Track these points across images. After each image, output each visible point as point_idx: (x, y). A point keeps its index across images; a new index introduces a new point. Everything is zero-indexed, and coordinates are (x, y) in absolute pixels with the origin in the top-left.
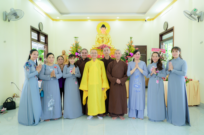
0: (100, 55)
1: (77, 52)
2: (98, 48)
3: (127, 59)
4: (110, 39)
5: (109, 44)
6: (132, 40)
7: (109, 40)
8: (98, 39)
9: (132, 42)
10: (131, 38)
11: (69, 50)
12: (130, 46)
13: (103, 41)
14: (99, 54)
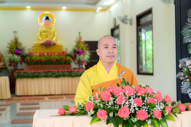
0: (45, 53)
1: (17, 48)
2: (42, 44)
3: (75, 57)
4: (56, 33)
5: (54, 39)
6: (81, 35)
7: (54, 34)
8: (41, 33)
9: (80, 38)
10: (79, 33)
11: (8, 47)
12: (79, 42)
13: (47, 36)
14: (43, 52)
